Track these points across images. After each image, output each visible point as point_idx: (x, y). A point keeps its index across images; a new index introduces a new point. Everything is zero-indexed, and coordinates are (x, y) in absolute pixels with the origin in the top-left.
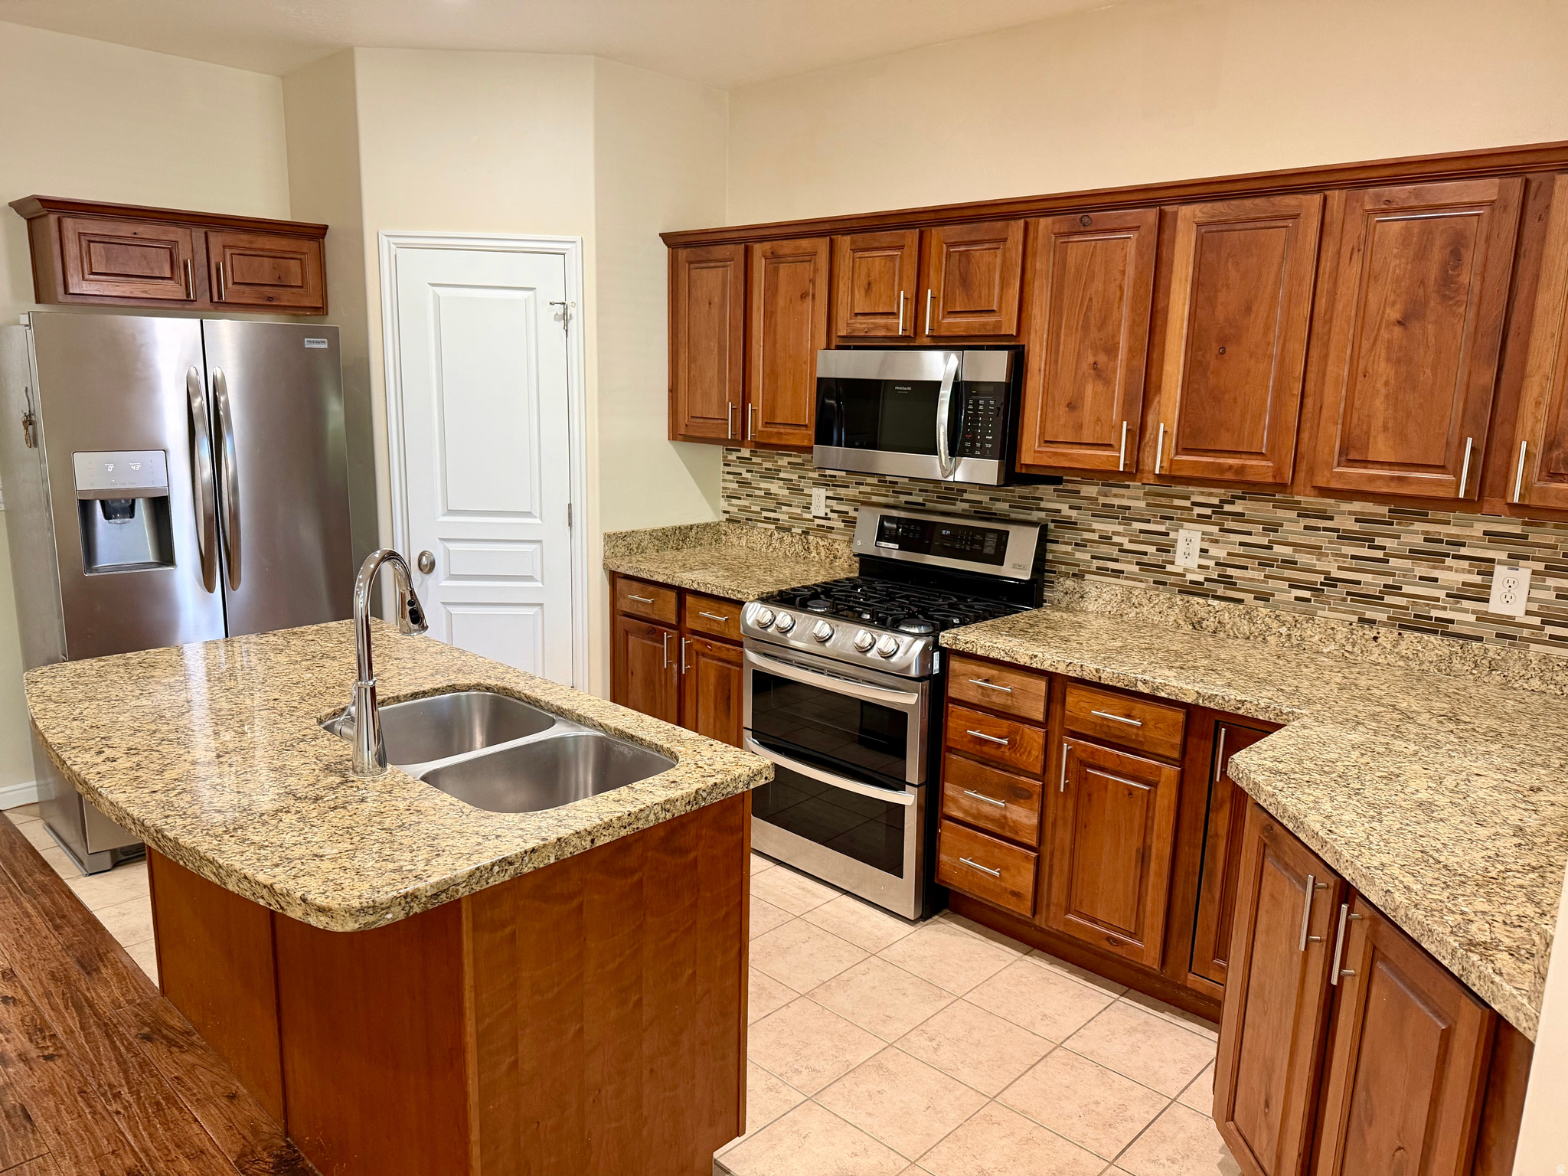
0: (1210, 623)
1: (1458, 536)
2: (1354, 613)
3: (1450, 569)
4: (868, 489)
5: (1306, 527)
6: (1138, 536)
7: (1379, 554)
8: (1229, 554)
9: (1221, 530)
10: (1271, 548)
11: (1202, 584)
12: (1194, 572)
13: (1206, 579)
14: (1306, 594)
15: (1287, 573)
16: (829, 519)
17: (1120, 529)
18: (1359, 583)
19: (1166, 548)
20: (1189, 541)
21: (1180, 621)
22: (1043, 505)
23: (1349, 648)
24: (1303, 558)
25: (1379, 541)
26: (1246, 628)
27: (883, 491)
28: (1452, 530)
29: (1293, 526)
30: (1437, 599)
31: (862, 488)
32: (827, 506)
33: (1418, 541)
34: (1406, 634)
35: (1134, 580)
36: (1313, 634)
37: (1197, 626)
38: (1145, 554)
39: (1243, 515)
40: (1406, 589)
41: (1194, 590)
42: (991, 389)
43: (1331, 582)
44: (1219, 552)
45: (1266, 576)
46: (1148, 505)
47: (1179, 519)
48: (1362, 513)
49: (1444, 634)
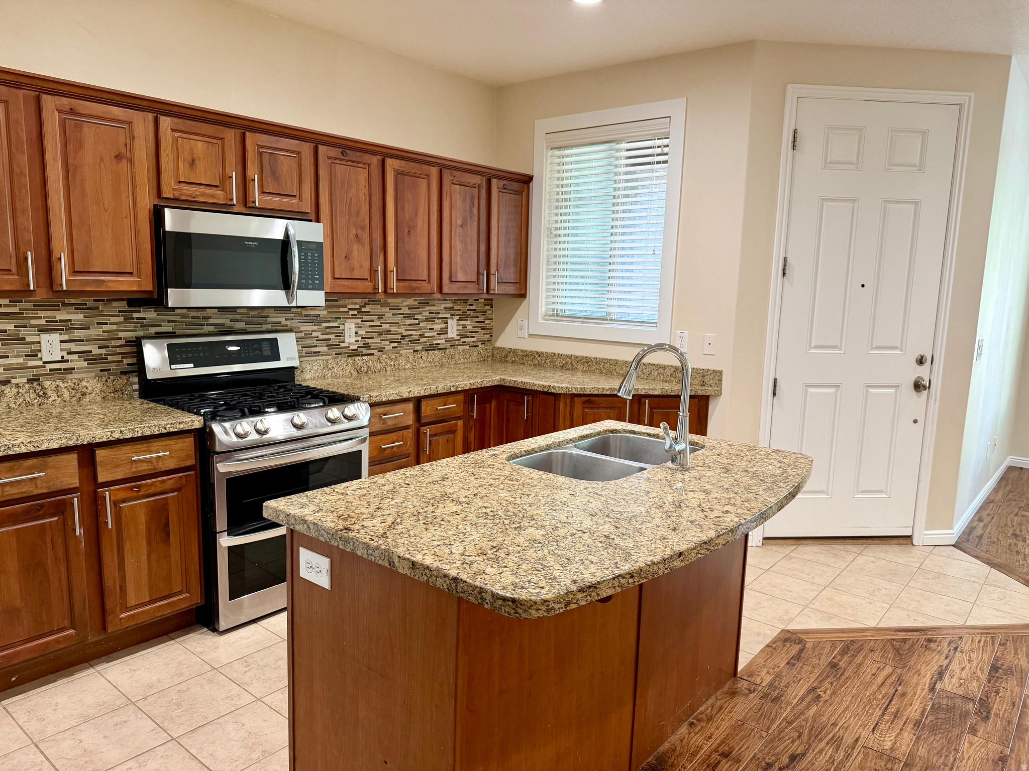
0: (364, 369)
1: (437, 310)
2: (412, 349)
3: (436, 323)
4: (114, 327)
5: (393, 315)
6: (325, 331)
7: (416, 322)
8: (366, 332)
9: (362, 321)
10: (381, 326)
11: (357, 350)
12: (353, 345)
13: (358, 347)
14: (395, 345)
15: (389, 337)
16: (67, 361)
17: (315, 328)
18: (411, 335)
19: (340, 335)
20: (350, 329)
21: (352, 371)
22: (269, 320)
23: (414, 364)
24: (393, 329)
25: (416, 316)
26: (378, 366)
27: (131, 327)
28: (436, 308)
29: (389, 315)
30: (434, 336)
31: (105, 327)
32: (62, 350)
33: (426, 314)
34: (430, 352)
35: (326, 355)
36: (402, 361)
37: (359, 371)
38: (330, 339)
39: (369, 312)
40: (426, 334)
41: (354, 354)
42: (314, 246)
43: (403, 337)
44: (362, 332)
45: (381, 340)
46: (329, 313)
47: (344, 318)
48: (410, 305)
49: (438, 349)
